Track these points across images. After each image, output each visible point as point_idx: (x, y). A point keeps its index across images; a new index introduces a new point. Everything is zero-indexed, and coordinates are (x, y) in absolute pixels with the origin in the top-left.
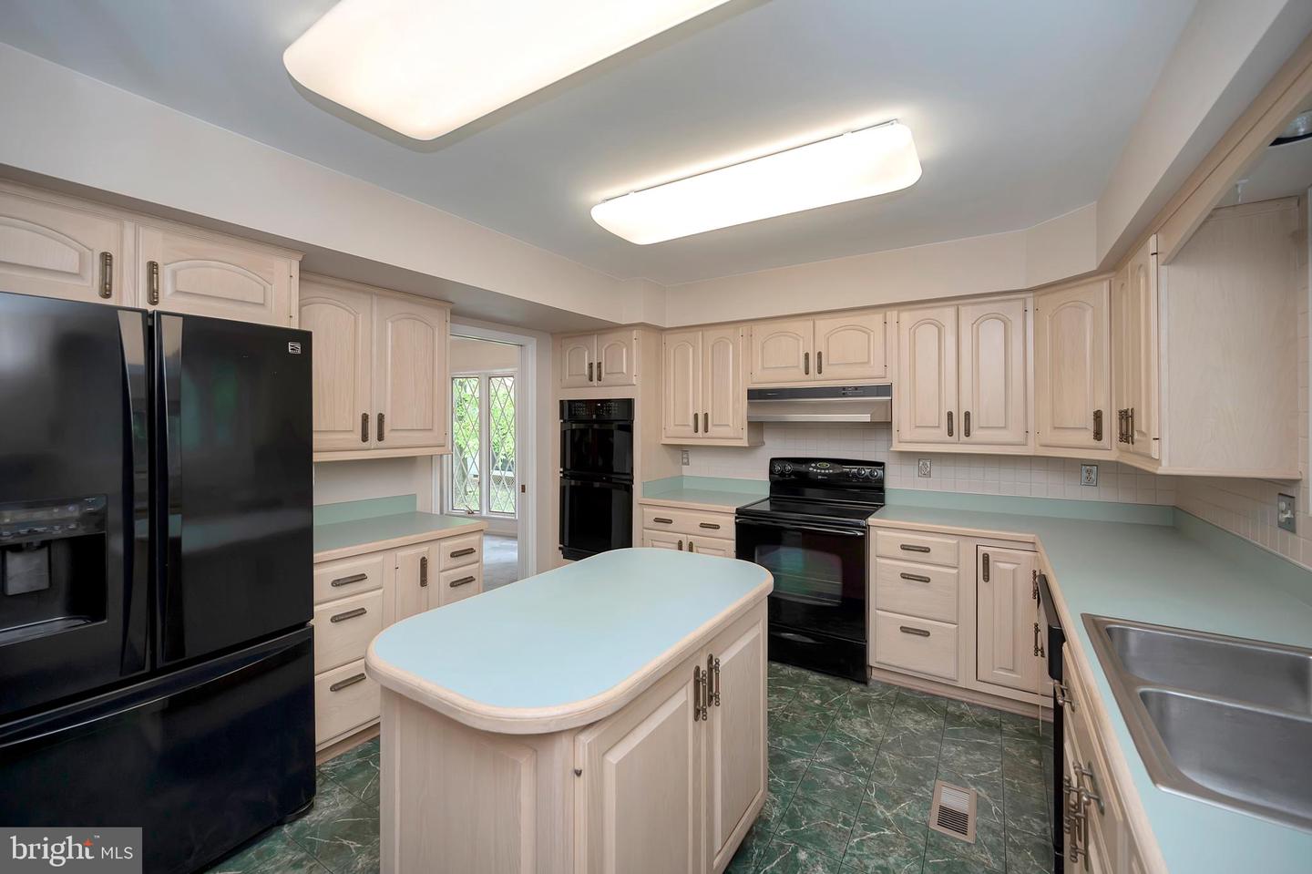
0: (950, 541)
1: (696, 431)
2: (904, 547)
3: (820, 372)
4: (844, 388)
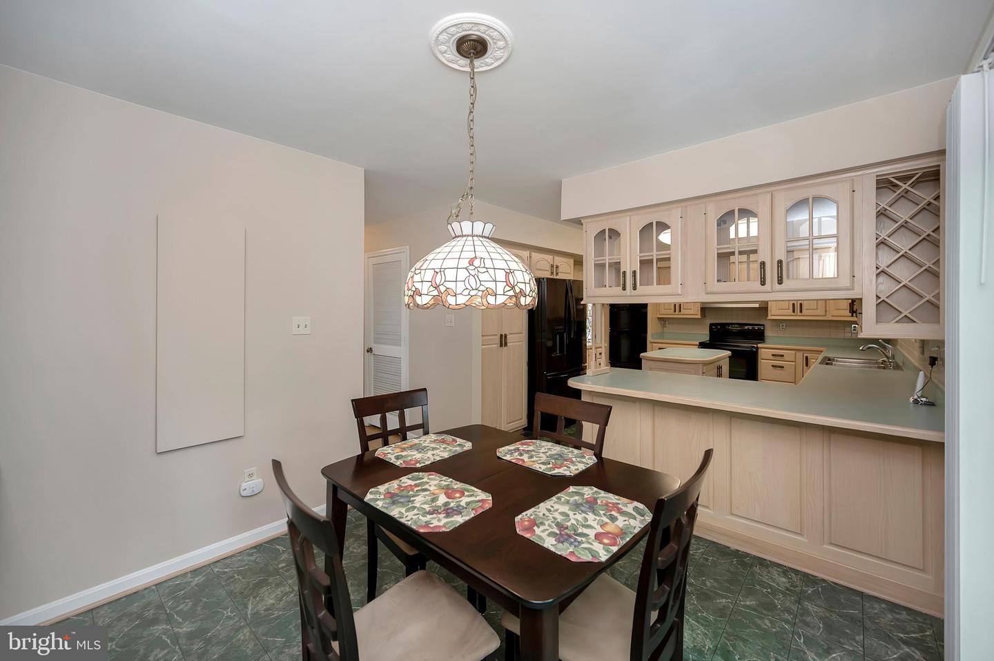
0: (792, 352)
1: (675, 311)
2: (773, 355)
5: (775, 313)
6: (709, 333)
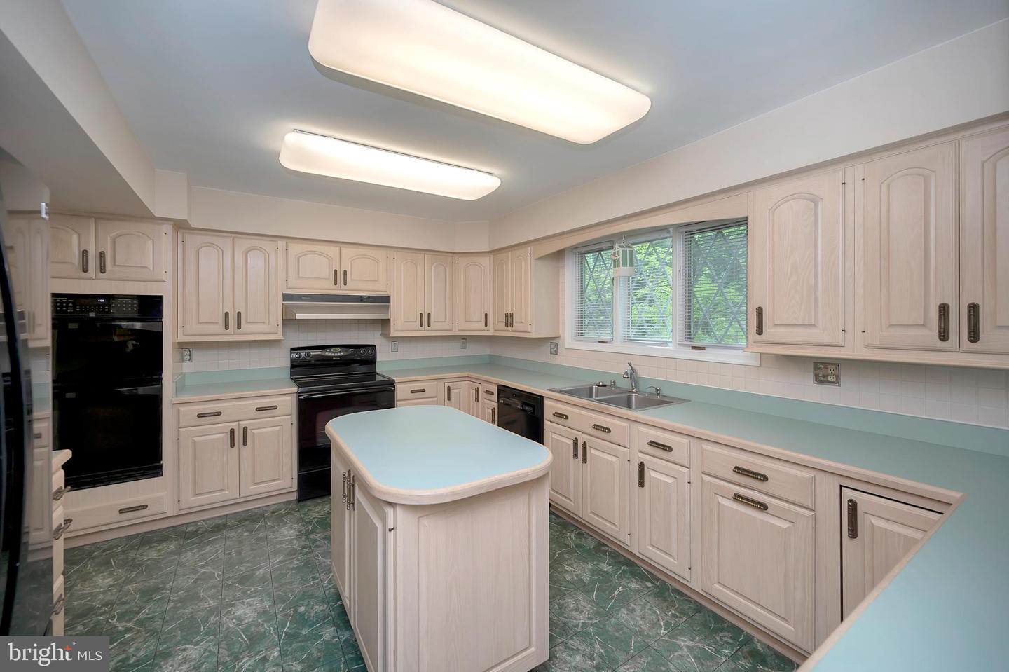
0: (433, 383)
1: (227, 328)
2: (412, 392)
3: (345, 284)
4: (361, 297)
5: (400, 329)
6: (289, 365)
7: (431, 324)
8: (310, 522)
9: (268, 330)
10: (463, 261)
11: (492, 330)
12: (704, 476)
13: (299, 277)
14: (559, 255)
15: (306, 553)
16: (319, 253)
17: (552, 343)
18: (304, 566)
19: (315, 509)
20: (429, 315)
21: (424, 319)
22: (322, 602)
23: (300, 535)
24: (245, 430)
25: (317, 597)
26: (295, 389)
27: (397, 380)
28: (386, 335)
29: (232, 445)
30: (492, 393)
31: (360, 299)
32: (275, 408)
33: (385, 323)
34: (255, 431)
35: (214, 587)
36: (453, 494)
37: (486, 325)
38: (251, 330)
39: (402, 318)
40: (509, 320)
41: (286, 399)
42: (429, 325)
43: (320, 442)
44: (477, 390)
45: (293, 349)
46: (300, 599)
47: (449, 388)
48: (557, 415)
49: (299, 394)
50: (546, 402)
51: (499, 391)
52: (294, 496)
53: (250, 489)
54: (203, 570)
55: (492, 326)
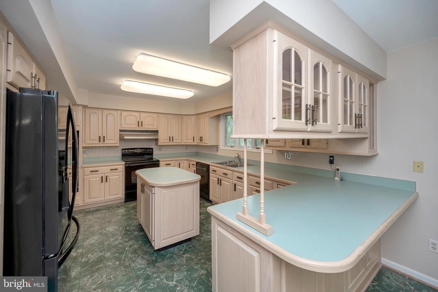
2: (166, 165)
3: (142, 126)
5: (162, 142)
6: (121, 155)
7: (174, 141)
8: (129, 208)
9: (114, 143)
10: (185, 118)
11: (196, 143)
12: (250, 186)
13: (125, 124)
14: (218, 117)
15: (129, 215)
16: (132, 115)
17: (216, 147)
18: (128, 218)
19: (131, 204)
20: (173, 137)
21: (171, 139)
22: (134, 226)
23: (126, 211)
24: (107, 177)
25: (133, 226)
26: (124, 163)
27: (160, 160)
28: (157, 144)
29: (102, 182)
30: (194, 165)
31: (147, 131)
32: (117, 169)
33: (157, 140)
34: (110, 177)
35: (99, 224)
36: (170, 184)
37: (194, 141)
38: (108, 142)
39: (163, 138)
40: (201, 139)
41: (121, 166)
42: (173, 141)
43: (133, 181)
44: (189, 164)
45: (122, 149)
46: (127, 226)
47: (179, 163)
48: (213, 171)
49: (125, 164)
50: (210, 167)
51: (196, 164)
52: (123, 200)
53: (108, 197)
54: (94, 220)
55: (196, 142)
